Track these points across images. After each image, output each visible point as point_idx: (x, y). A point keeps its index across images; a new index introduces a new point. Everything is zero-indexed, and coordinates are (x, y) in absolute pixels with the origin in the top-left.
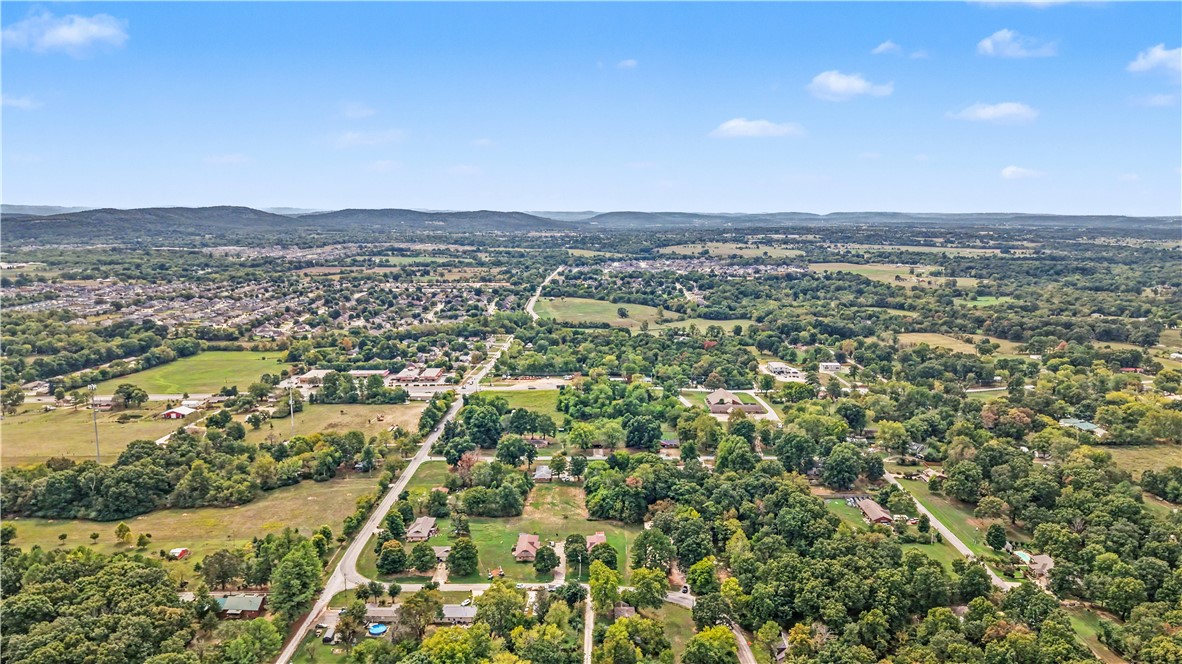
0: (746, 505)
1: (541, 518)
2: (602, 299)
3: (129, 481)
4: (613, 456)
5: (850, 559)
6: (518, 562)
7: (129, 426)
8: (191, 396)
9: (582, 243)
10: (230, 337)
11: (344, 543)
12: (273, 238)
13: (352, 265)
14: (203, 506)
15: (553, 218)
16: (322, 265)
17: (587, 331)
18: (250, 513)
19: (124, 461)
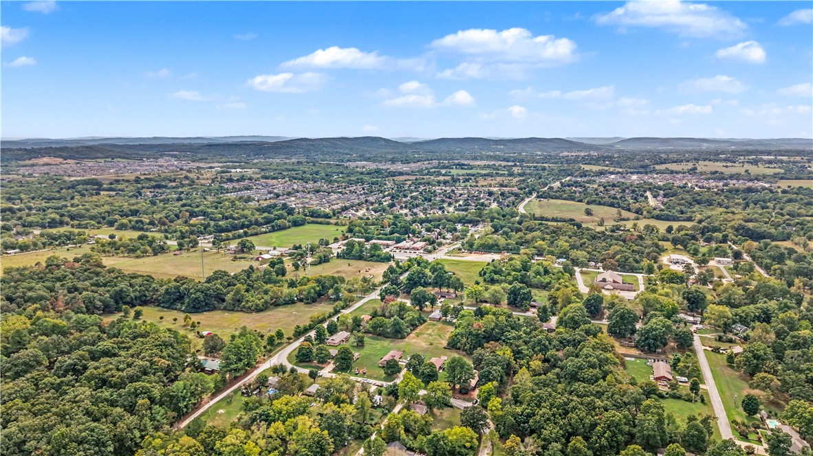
0: (552, 352)
1: (415, 343)
2: (580, 201)
3: (202, 292)
4: (480, 308)
5: (592, 400)
6: (380, 367)
7: (237, 263)
8: (278, 249)
9: (596, 161)
10: (327, 216)
11: (291, 341)
12: (390, 157)
13: (427, 174)
14: (238, 311)
15: (585, 142)
16: (409, 174)
17: (549, 223)
18: (257, 318)
19: (209, 280)
